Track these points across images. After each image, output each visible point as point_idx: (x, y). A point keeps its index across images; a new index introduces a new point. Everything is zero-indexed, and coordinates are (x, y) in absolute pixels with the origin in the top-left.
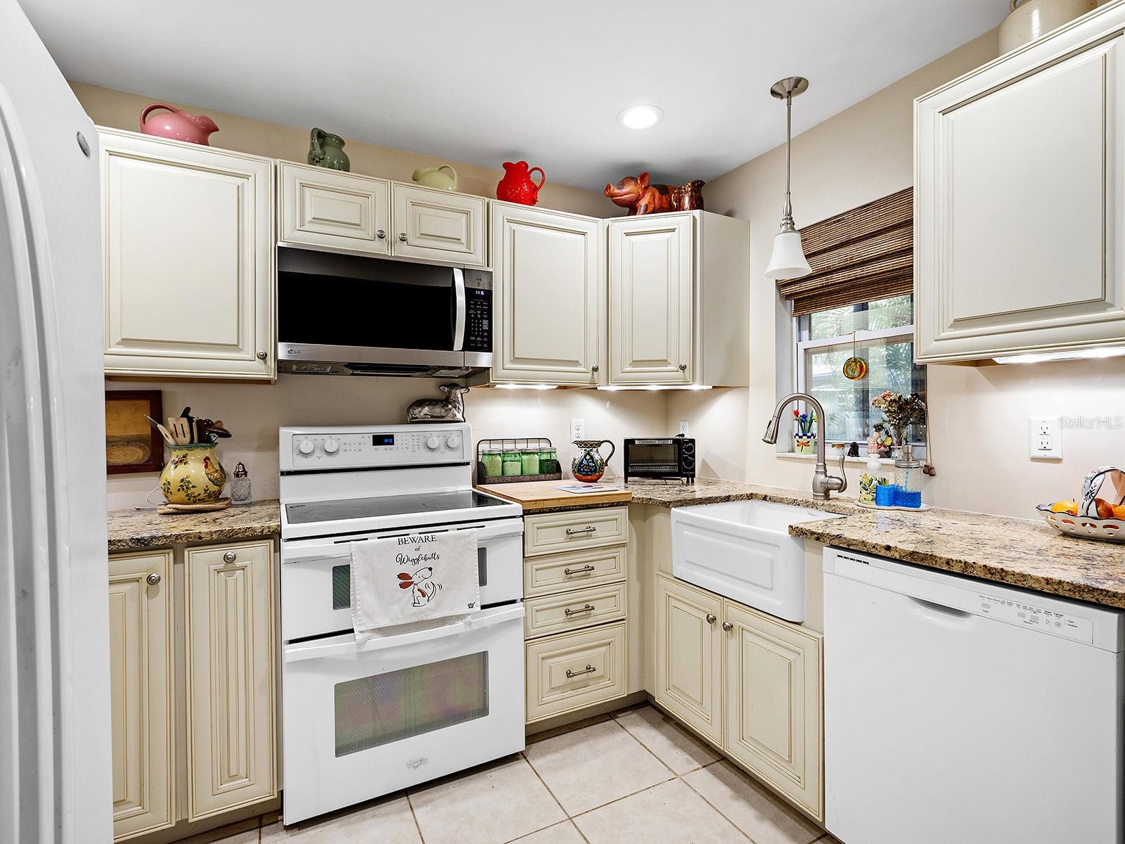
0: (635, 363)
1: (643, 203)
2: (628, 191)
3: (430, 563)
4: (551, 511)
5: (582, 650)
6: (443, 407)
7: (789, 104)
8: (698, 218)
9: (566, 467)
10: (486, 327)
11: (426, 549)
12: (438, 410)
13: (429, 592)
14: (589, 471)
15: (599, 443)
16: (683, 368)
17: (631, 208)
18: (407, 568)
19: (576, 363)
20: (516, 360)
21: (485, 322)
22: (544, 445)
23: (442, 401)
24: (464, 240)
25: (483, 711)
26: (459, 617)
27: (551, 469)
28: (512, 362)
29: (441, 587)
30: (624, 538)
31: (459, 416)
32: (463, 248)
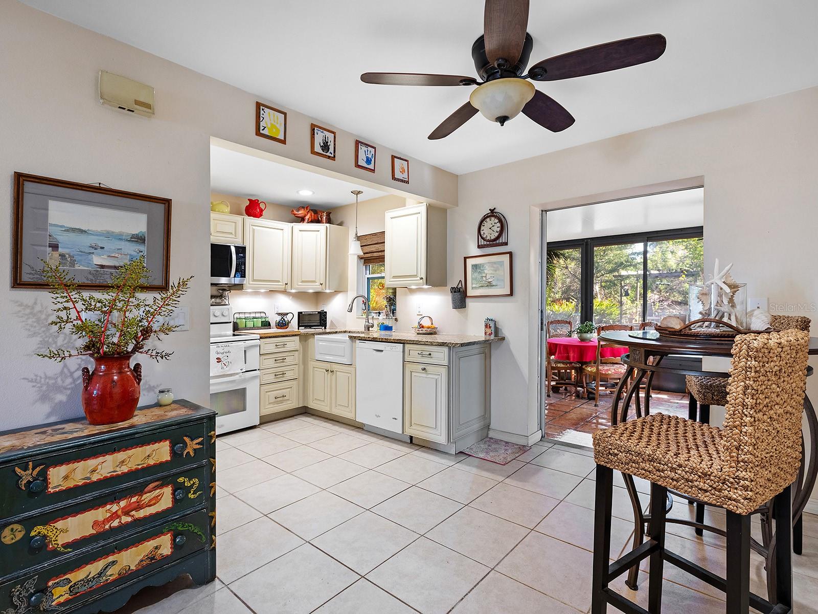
0: (303, 282)
1: (307, 217)
2: (301, 213)
3: (227, 354)
4: (270, 337)
5: (281, 389)
6: (220, 299)
7: (357, 197)
8: (328, 227)
9: (273, 324)
10: (243, 268)
11: (226, 349)
12: (218, 300)
13: (227, 364)
14: (283, 324)
15: (287, 314)
16: (321, 284)
17: (302, 220)
18: (220, 356)
19: (278, 281)
20: (254, 280)
21: (243, 266)
22: (263, 315)
23: (219, 296)
24: (233, 233)
25: (244, 409)
26: (237, 374)
27: (266, 325)
28: (252, 281)
29: (231, 363)
30: (297, 348)
31: (227, 303)
32: (233, 236)
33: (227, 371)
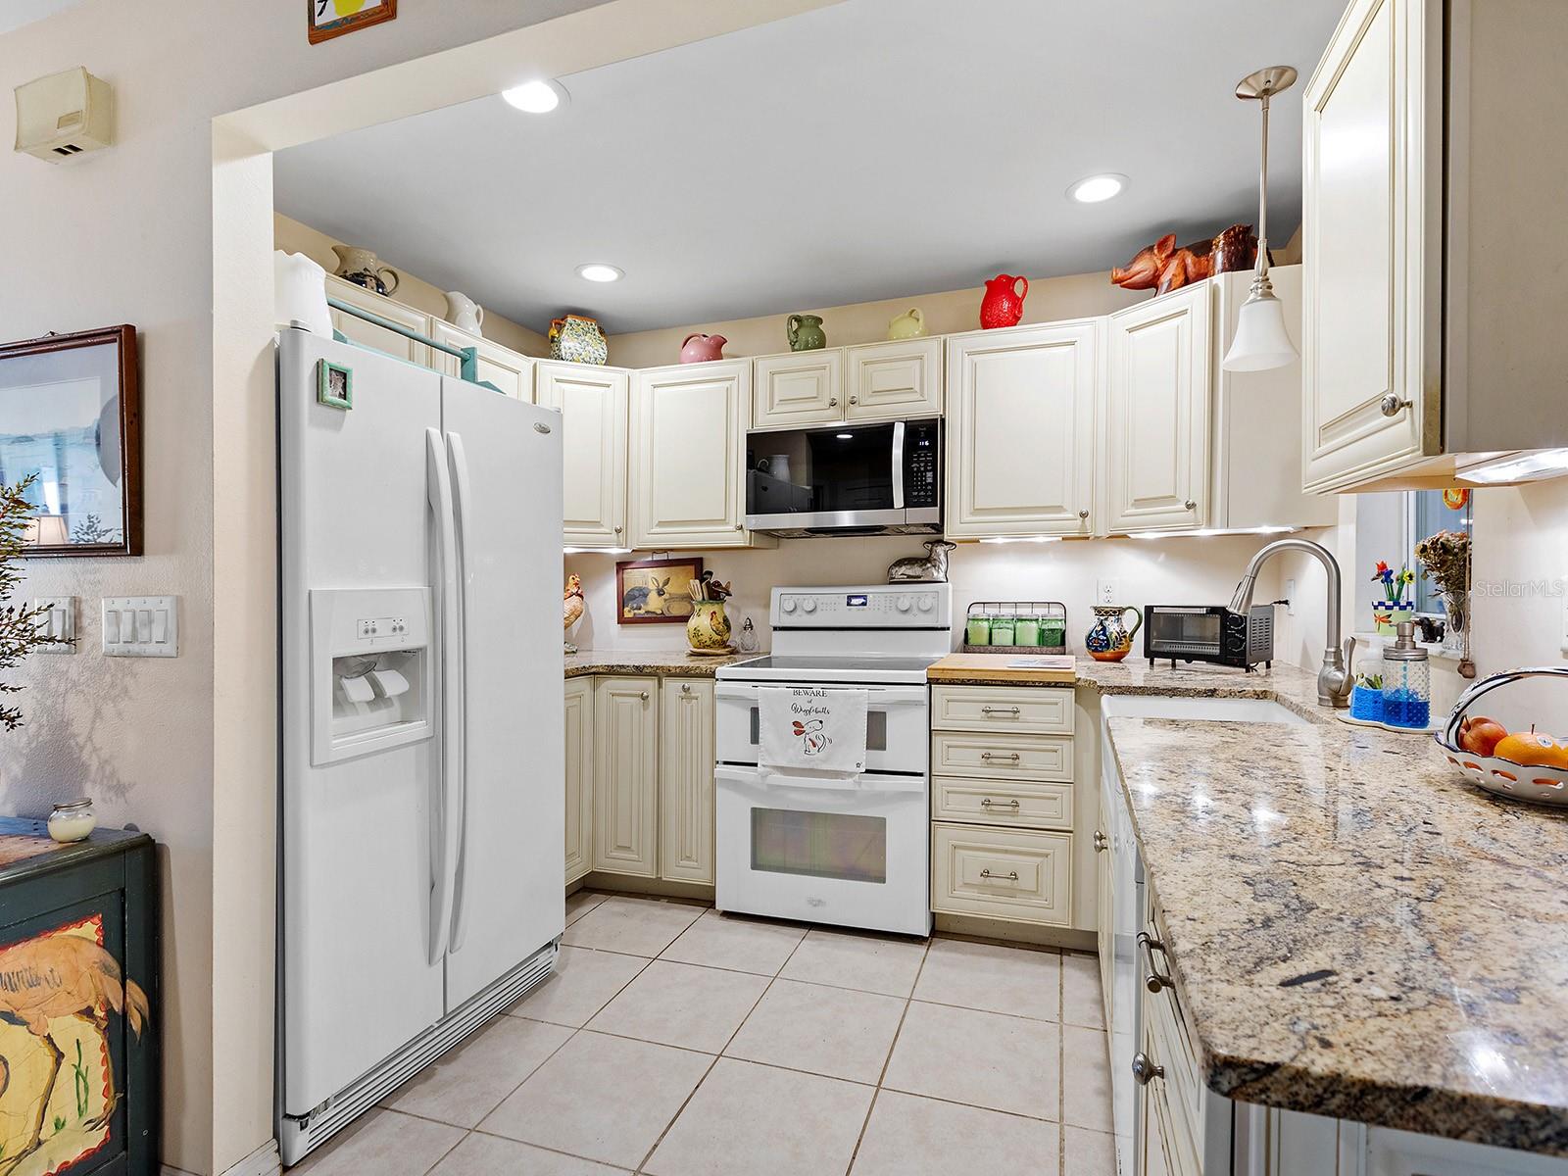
0: (1139, 502)
1: (1165, 279)
2: (1143, 267)
3: (821, 716)
4: (963, 683)
5: (1006, 852)
6: (921, 566)
7: (1266, 108)
8: (1222, 286)
9: (1077, 638)
10: (929, 480)
11: (818, 702)
12: (915, 571)
13: (819, 743)
14: (1104, 647)
15: (1120, 611)
16: (1193, 506)
17: (1151, 287)
18: (801, 718)
19: (1059, 509)
20: (977, 511)
21: (929, 474)
22: (1056, 611)
23: (921, 560)
24: (917, 388)
25: (879, 876)
26: (851, 774)
27: (1054, 640)
28: (972, 514)
29: (831, 741)
30: (1068, 727)
31: (941, 576)
32: (917, 397)
33: (818, 759)
